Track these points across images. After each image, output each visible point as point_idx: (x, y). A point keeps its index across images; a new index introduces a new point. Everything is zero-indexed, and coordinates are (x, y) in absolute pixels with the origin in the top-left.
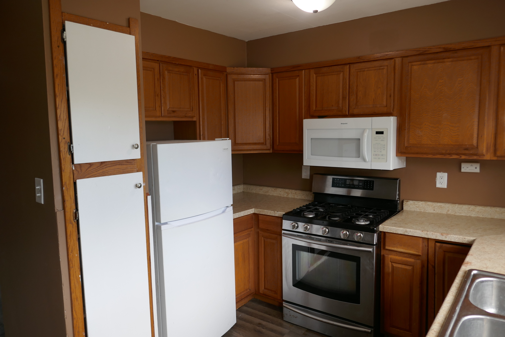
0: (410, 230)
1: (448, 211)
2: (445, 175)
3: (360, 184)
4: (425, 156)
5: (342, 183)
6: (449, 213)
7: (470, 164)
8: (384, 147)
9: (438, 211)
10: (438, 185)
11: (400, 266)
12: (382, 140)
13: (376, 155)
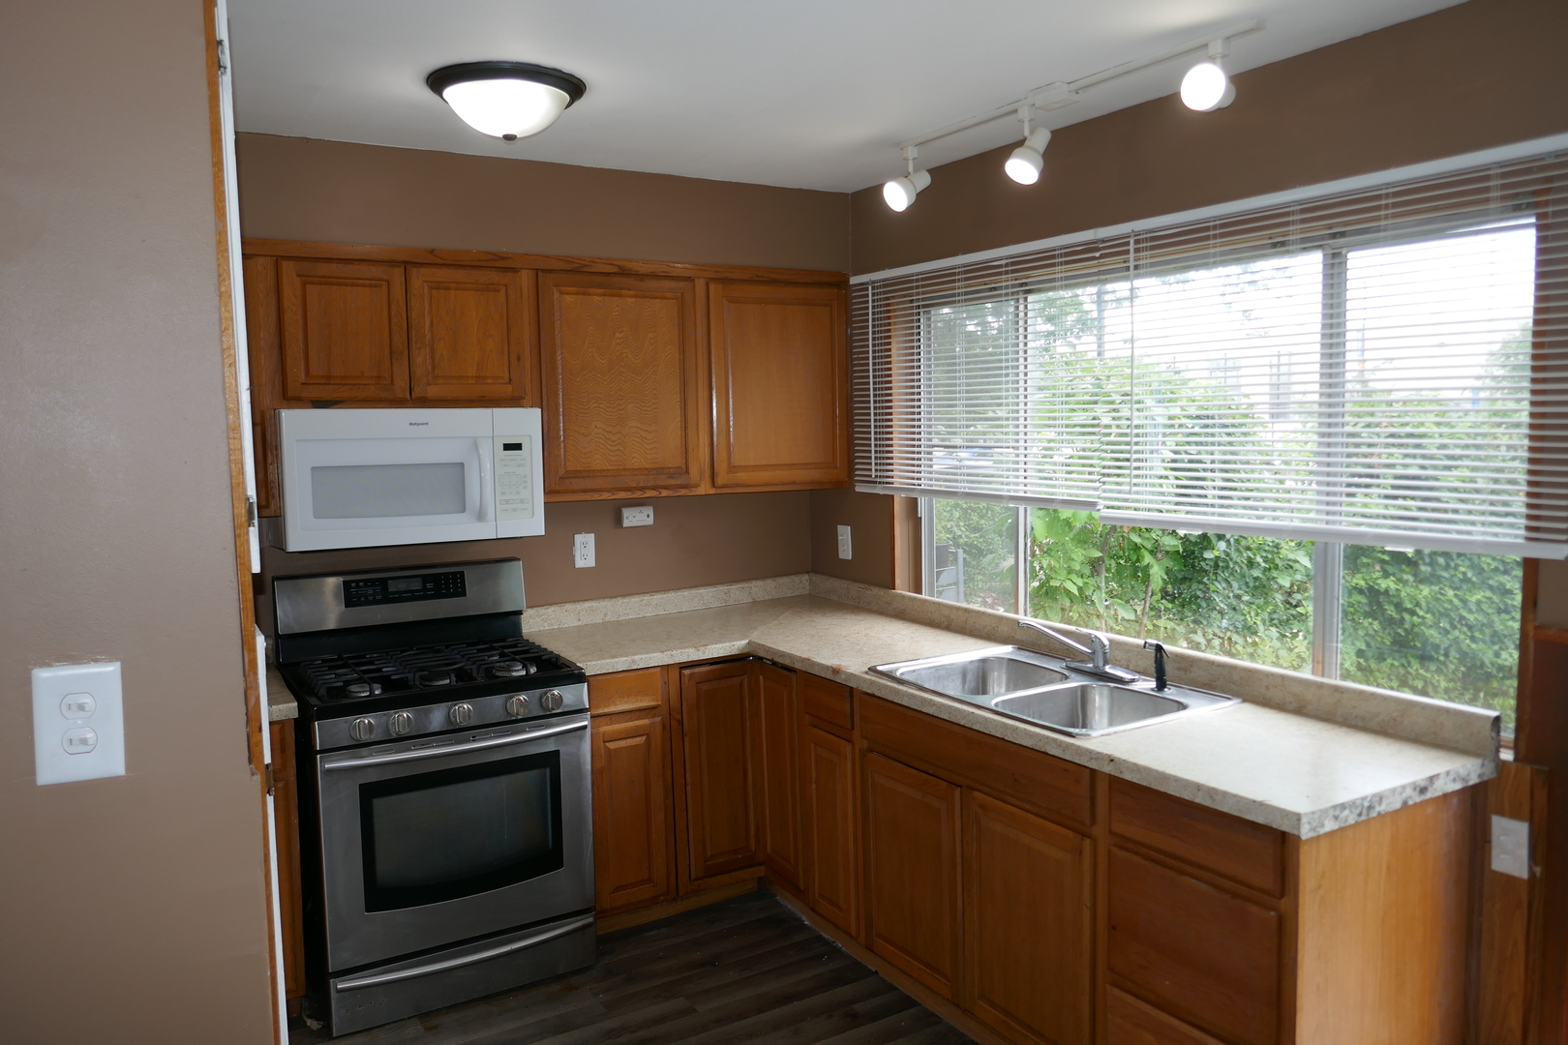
0: (640, 656)
1: (606, 615)
2: (590, 538)
3: (429, 586)
4: (596, 496)
5: (374, 590)
6: (607, 619)
7: (638, 509)
8: (525, 482)
9: (587, 620)
10: (580, 563)
11: (622, 744)
12: (519, 465)
13: (507, 502)
